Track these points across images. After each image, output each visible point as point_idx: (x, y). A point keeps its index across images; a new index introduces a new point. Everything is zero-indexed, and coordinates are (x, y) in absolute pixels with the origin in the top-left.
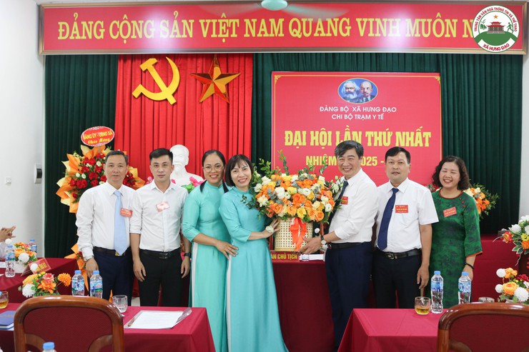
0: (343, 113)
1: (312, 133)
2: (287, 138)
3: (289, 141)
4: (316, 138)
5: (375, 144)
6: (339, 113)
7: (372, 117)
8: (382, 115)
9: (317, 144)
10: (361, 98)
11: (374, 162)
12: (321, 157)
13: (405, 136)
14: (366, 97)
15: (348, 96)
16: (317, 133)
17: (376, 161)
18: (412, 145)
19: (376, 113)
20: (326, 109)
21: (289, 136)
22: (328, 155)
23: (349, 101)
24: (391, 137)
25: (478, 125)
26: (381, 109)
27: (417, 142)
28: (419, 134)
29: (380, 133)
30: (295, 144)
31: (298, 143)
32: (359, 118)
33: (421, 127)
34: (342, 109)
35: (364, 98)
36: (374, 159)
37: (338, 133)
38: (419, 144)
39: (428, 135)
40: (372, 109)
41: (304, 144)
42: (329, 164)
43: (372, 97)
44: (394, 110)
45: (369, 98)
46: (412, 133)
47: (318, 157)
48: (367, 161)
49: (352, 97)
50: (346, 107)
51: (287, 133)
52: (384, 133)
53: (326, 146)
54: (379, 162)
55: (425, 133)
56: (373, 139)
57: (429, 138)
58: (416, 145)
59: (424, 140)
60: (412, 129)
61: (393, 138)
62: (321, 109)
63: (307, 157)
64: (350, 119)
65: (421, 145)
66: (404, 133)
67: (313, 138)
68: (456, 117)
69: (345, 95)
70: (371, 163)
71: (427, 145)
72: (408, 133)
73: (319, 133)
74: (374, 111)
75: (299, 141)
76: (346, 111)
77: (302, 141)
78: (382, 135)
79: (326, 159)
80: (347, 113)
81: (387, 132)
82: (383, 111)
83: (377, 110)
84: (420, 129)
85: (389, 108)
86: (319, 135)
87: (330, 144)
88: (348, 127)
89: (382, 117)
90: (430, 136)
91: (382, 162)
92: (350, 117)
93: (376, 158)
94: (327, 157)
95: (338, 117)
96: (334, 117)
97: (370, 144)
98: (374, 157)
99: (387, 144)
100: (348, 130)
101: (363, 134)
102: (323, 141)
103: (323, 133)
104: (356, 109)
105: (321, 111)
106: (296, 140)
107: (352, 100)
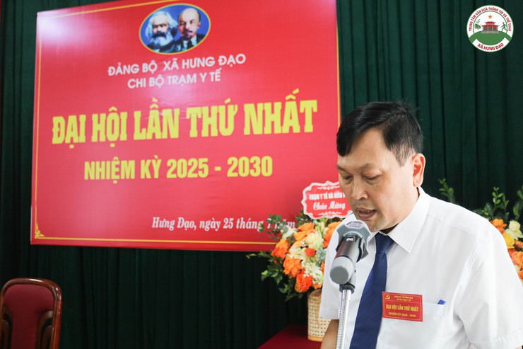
0: (148, 75)
1: (95, 117)
2: (55, 130)
3: (59, 135)
4: (101, 127)
5: (205, 133)
6: (140, 75)
7: (199, 78)
8: (218, 71)
9: (103, 139)
10: (180, 42)
11: (203, 170)
12: (108, 163)
13: (264, 112)
14: (189, 39)
15: (156, 42)
16: (103, 116)
17: (206, 167)
18: (278, 130)
19: (207, 69)
20: (119, 70)
21: (59, 124)
22: (120, 160)
23: (157, 51)
24: (236, 117)
25: (423, 78)
26: (216, 59)
27: (287, 123)
28: (291, 106)
29: (214, 109)
30: (68, 141)
31: (72, 139)
32: (175, 81)
33: (296, 91)
34: (146, 67)
35: (185, 43)
36: (202, 163)
37: (137, 115)
38: (291, 128)
39: (310, 106)
40: (199, 62)
41: (82, 139)
42: (123, 177)
43: (200, 37)
44: (241, 59)
45: (194, 40)
46: (278, 105)
47: (103, 163)
48: (189, 168)
50: (153, 63)
51: (58, 120)
52: (222, 108)
53: (118, 142)
54: (211, 169)
55: (304, 104)
56: (200, 122)
57: (313, 113)
58: (286, 130)
59: (302, 117)
60: (277, 95)
61: (240, 118)
62: (111, 71)
63: (87, 164)
64: (160, 85)
65: (297, 129)
66: (260, 106)
67: (96, 127)
68: (373, 61)
69: (152, 40)
70: (196, 171)
71: (309, 128)
72: (268, 106)
73: (107, 116)
74: (203, 65)
75: (74, 134)
76: (153, 71)
77: (79, 135)
78: (218, 114)
79: (117, 166)
80: (155, 75)
81: (227, 105)
82: (221, 64)
83: (208, 62)
84: (295, 95)
85: (231, 57)
86: (106, 121)
87: (124, 137)
88: (155, 103)
89: (217, 76)
90: (315, 110)
91: (218, 169)
92: (160, 81)
93: (206, 160)
94: (118, 163)
95: (138, 83)
96: (132, 84)
97: (193, 133)
98: (201, 160)
99: (227, 132)
100: (154, 108)
101: (183, 114)
102: (113, 132)
103: (114, 116)
104: (170, 65)
105: (110, 74)
106: (70, 134)
107: (163, 49)
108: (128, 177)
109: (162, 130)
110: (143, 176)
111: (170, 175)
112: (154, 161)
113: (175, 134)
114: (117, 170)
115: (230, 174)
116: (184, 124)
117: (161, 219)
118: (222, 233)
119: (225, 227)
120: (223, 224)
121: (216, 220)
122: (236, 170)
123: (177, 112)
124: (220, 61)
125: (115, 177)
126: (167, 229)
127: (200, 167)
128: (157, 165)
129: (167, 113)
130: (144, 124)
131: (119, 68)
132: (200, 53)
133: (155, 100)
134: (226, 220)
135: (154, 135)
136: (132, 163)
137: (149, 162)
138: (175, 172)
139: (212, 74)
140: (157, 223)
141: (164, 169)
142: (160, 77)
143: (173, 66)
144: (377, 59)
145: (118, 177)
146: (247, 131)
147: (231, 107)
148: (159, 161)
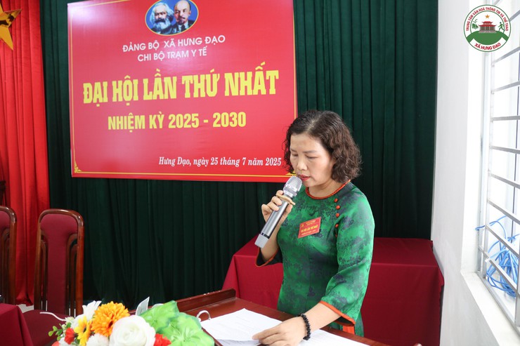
0: (152, 51)
1: (114, 83)
2: (85, 93)
3: (88, 97)
4: (119, 91)
5: (196, 95)
6: (147, 51)
7: (191, 54)
8: (205, 49)
9: (120, 99)
10: (176, 26)
11: (195, 122)
12: (125, 117)
13: (239, 79)
14: (182, 24)
15: (158, 26)
16: (120, 82)
17: (197, 120)
18: (250, 93)
19: (196, 47)
20: (131, 48)
21: (88, 89)
22: (134, 115)
23: (159, 33)
24: (219, 83)
25: (357, 54)
26: (203, 40)
27: (257, 87)
28: (259, 75)
29: (202, 77)
30: (95, 101)
31: (98, 99)
32: (172, 56)
33: (263, 64)
34: (150, 45)
35: (180, 27)
36: (194, 117)
37: (146, 81)
38: (259, 91)
39: (273, 75)
40: (191, 41)
41: (106, 100)
42: (136, 128)
43: (191, 22)
44: (222, 39)
45: (186, 25)
46: (250, 74)
47: (122, 117)
48: (185, 120)
49: (163, 26)
50: (156, 42)
51: (87, 86)
52: (208, 76)
53: (132, 102)
54: (201, 121)
55: (268, 73)
56: (192, 86)
57: (276, 80)
58: (256, 93)
59: (267, 83)
60: (249, 66)
61: (221, 84)
62: (125, 49)
63: (110, 118)
64: (161, 59)
65: (264, 92)
66: (236, 74)
67: (115, 91)
68: (320, 41)
69: (155, 25)
70: (190, 123)
71: (273, 91)
72: (242, 74)
73: (123, 83)
74: (193, 44)
75: (99, 96)
76: (156, 48)
77: (103, 96)
78: (205, 80)
79: (132, 120)
80: (158, 52)
81: (212, 74)
82: (207, 43)
83: (197, 41)
84: (262, 66)
85: (214, 37)
86: (122, 86)
87: (136, 98)
88: (158, 72)
89: (204, 52)
90: (277, 78)
91: (206, 121)
92: (161, 56)
93: (197, 115)
94: (132, 117)
95: (145, 57)
96: (141, 58)
97: (187, 95)
98: (194, 115)
99: (212, 94)
100: (158, 77)
101: (179, 81)
102: (128, 95)
103: (128, 82)
104: (169, 44)
105: (124, 51)
106: (96, 96)
107: (164, 31)
108: (140, 128)
109: (164, 93)
110: (151, 127)
111: (171, 126)
112: (159, 116)
113: (173, 96)
114: (132, 122)
115: (215, 125)
116: (181, 88)
117: (165, 158)
118: (210, 168)
119: (212, 164)
120: (210, 162)
121: (205, 159)
122: (219, 122)
123: (175, 79)
124: (206, 40)
125: (130, 127)
126: (170, 165)
127: (193, 120)
128: (161, 120)
129: (167, 80)
130: (151, 88)
131: (131, 46)
132: (191, 35)
133: (158, 70)
134: (213, 159)
135: (158, 96)
136: (143, 117)
137: (155, 116)
138: (174, 123)
139: (200, 50)
140: (162, 161)
141: (166, 121)
142: (161, 53)
143: (171, 45)
144: (323, 40)
145: (133, 128)
146: (227, 93)
147: (215, 76)
148: (163, 116)
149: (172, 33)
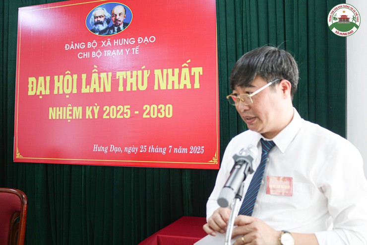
0: (91, 50)
1: (56, 78)
2: (30, 86)
3: (32, 90)
4: (60, 85)
5: (128, 89)
6: (86, 50)
7: (124, 52)
8: (137, 48)
9: (61, 92)
10: (112, 28)
11: (127, 113)
12: (65, 108)
13: (167, 74)
14: (118, 26)
15: (97, 28)
16: (61, 77)
17: (129, 111)
18: (176, 87)
19: (131, 46)
20: (72, 47)
21: (33, 82)
22: (72, 106)
23: (97, 34)
24: (149, 78)
26: (136, 40)
27: (183, 82)
28: (185, 71)
29: (135, 73)
30: (38, 93)
31: (41, 92)
32: (109, 54)
33: (189, 61)
34: (89, 44)
35: (116, 28)
36: (126, 108)
37: (84, 76)
38: (185, 85)
40: (125, 41)
41: (48, 92)
42: (74, 118)
43: (125, 24)
44: (152, 39)
45: (121, 27)
46: (177, 71)
47: (61, 108)
48: (118, 112)
49: (101, 28)
50: (94, 42)
51: (31, 79)
52: (140, 72)
53: (71, 94)
54: (132, 112)
55: (193, 69)
56: (125, 81)
57: (200, 76)
58: (182, 87)
59: (192, 79)
60: (176, 64)
61: (151, 79)
62: (67, 47)
63: (51, 109)
64: (99, 57)
65: (189, 86)
66: (165, 71)
67: (57, 84)
68: (239, 41)
69: (94, 26)
70: (122, 114)
71: (197, 85)
72: (170, 71)
73: (64, 77)
74: (127, 43)
75: (43, 89)
76: (94, 47)
77: (45, 89)
78: (137, 76)
79: (70, 110)
80: (96, 50)
81: (143, 71)
82: (139, 43)
83: (131, 41)
84: (187, 63)
85: (146, 38)
86: (63, 80)
87: (75, 91)
88: (95, 68)
89: (136, 51)
90: (201, 74)
91: (137, 112)
92: (99, 54)
93: (129, 107)
94: (71, 108)
95: (84, 55)
96: (81, 55)
97: (121, 89)
98: (126, 107)
99: (143, 88)
100: (95, 72)
101: (114, 76)
102: (68, 88)
103: (68, 77)
104: (106, 44)
105: (66, 49)
106: (39, 89)
107: (101, 32)
108: (77, 118)
109: (100, 87)
110: (87, 117)
111: (105, 116)
112: (95, 107)
113: (108, 89)
114: (71, 113)
115: (145, 116)
116: (115, 83)
117: (99, 146)
118: (139, 156)
119: (141, 151)
120: (139, 149)
121: (135, 147)
122: (149, 113)
123: (110, 74)
124: (139, 40)
125: (68, 117)
126: (103, 152)
127: (125, 111)
128: (96, 111)
129: (103, 75)
130: (88, 83)
131: (72, 45)
132: (125, 35)
133: (95, 66)
134: (142, 147)
135: (95, 89)
136: (80, 108)
137: (91, 107)
138: (108, 114)
139: (133, 49)
140: (96, 148)
141: (101, 112)
142: (99, 51)
143: (108, 44)
144: (243, 40)
145: (71, 118)
146: (156, 88)
147: (145, 72)
148: (98, 107)
149: (108, 34)
